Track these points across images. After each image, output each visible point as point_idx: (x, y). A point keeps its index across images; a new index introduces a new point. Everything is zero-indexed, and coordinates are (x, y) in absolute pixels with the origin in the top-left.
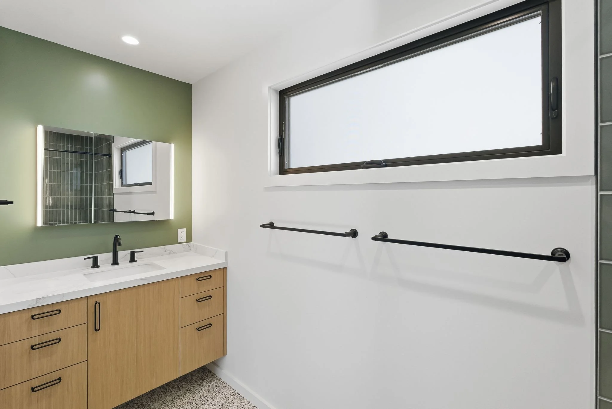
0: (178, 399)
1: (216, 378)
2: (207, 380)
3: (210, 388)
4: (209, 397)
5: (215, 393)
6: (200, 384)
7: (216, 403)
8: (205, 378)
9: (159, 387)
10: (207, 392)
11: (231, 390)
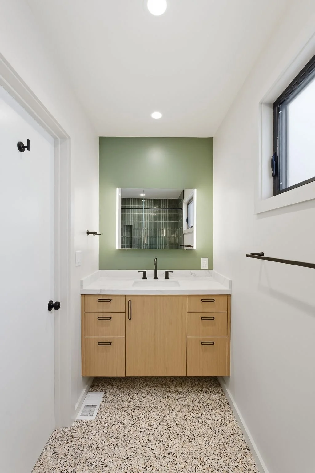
0: (187, 394)
1: (222, 393)
2: (214, 390)
3: (214, 398)
4: (209, 405)
5: (215, 406)
6: (207, 390)
7: (213, 415)
8: (213, 388)
9: (180, 377)
10: (210, 401)
11: (230, 411)
